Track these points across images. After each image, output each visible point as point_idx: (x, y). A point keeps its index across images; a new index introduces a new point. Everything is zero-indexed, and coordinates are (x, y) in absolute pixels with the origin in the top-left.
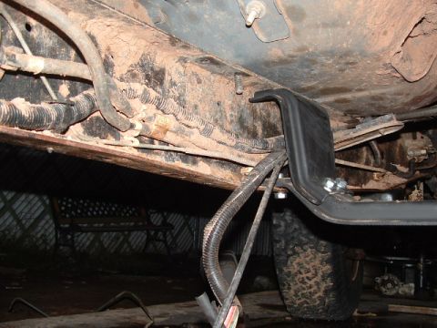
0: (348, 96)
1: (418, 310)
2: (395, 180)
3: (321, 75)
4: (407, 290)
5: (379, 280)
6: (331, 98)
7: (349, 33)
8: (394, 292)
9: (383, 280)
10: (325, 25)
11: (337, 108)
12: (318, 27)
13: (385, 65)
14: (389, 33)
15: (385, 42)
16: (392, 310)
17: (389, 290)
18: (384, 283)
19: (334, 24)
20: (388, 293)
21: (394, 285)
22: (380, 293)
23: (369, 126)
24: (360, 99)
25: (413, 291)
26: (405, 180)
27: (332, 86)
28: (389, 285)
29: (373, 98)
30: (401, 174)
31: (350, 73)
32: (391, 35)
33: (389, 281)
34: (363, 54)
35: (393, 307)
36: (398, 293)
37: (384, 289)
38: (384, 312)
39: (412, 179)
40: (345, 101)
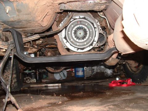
0: (26, 29)
1: (39, 85)
2: (35, 50)
3: (21, 24)
4: (33, 81)
5: (25, 79)
6: (21, 29)
7: (31, 16)
8: (30, 82)
9: (26, 79)
10: (26, 14)
11: (22, 32)
12: (24, 14)
13: (38, 23)
14: (40, 16)
15: (39, 18)
17: (28, 81)
18: (27, 80)
19: (29, 14)
20: (28, 82)
21: (30, 80)
22: (25, 83)
23: (32, 37)
24: (29, 30)
25: (35, 81)
26: (37, 50)
27: (23, 27)
28: (28, 80)
29: (32, 30)
30: (36, 48)
31: (29, 24)
32: (41, 17)
33: (28, 79)
34: (34, 21)
35: (31, 86)
36: (31, 82)
38: (29, 87)
39: (38, 49)
40: (25, 30)
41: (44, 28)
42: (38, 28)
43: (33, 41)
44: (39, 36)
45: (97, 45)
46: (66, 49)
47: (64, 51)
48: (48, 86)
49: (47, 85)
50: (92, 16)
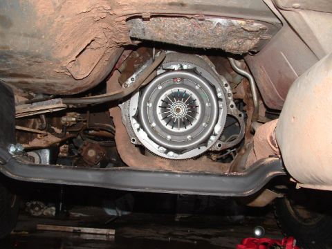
0: (30, 80)
1: (59, 228)
2: (53, 139)
3: (13, 65)
4: (50, 212)
5: (29, 204)
6: (16, 80)
7: (42, 44)
8: (40, 213)
9: (32, 205)
10: (26, 35)
11: (19, 87)
12: (20, 35)
13: (62, 68)
14: (69, 47)
15: (66, 53)
16: (40, 228)
17: (36, 212)
18: (33, 207)
19: (33, 36)
20: (36, 214)
21: (40, 209)
22: (29, 214)
23: (42, 105)
24: (38, 84)
25: (54, 213)
26: (60, 139)
27: (19, 73)
28: (37, 209)
29: (47, 84)
30: (57, 135)
31: (35, 68)
32: (71, 48)
33: (36, 205)
34: (49, 58)
35: (40, 227)
36: (43, 214)
37: (32, 211)
38: (33, 230)
39: (64, 138)
40: (27, 83)
41: (80, 84)
42: (63, 81)
43: (46, 115)
44: (62, 105)
45: (220, 145)
46: (136, 146)
47: (132, 151)
48: (82, 231)
49: (80, 228)
50: (213, 68)
